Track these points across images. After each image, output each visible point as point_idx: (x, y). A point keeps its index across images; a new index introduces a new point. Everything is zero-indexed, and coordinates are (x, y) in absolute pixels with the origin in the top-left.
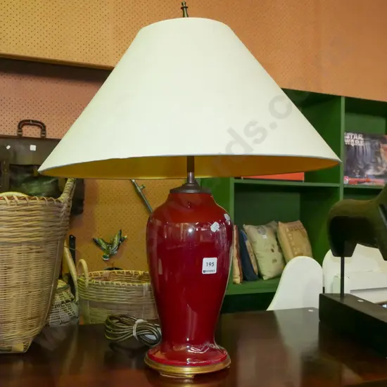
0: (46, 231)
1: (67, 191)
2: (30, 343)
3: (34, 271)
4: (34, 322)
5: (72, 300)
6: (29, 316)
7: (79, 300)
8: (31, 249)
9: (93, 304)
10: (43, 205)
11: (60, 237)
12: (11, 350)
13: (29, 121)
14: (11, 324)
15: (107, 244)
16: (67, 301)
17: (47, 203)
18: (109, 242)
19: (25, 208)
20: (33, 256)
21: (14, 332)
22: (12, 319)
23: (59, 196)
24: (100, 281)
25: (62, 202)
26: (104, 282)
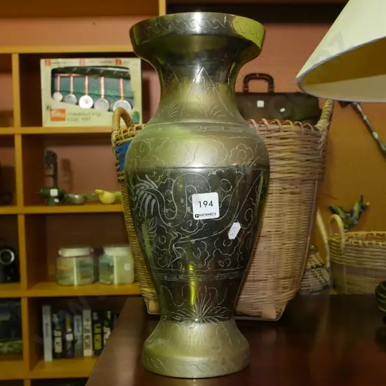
0: (301, 167)
1: (325, 116)
2: (283, 309)
3: (287, 218)
4: (287, 282)
5: (323, 265)
6: (282, 275)
7: (331, 267)
8: (285, 189)
9: (351, 270)
10: (297, 132)
11: (317, 176)
12: (260, 316)
13: (255, 74)
14: (261, 284)
15: (345, 212)
16: (318, 266)
17: (303, 129)
18: (348, 210)
19: (277, 134)
20: (287, 197)
21: (264, 294)
22: (262, 276)
23: (316, 123)
24: (360, 242)
25: (321, 129)
26: (366, 242)
